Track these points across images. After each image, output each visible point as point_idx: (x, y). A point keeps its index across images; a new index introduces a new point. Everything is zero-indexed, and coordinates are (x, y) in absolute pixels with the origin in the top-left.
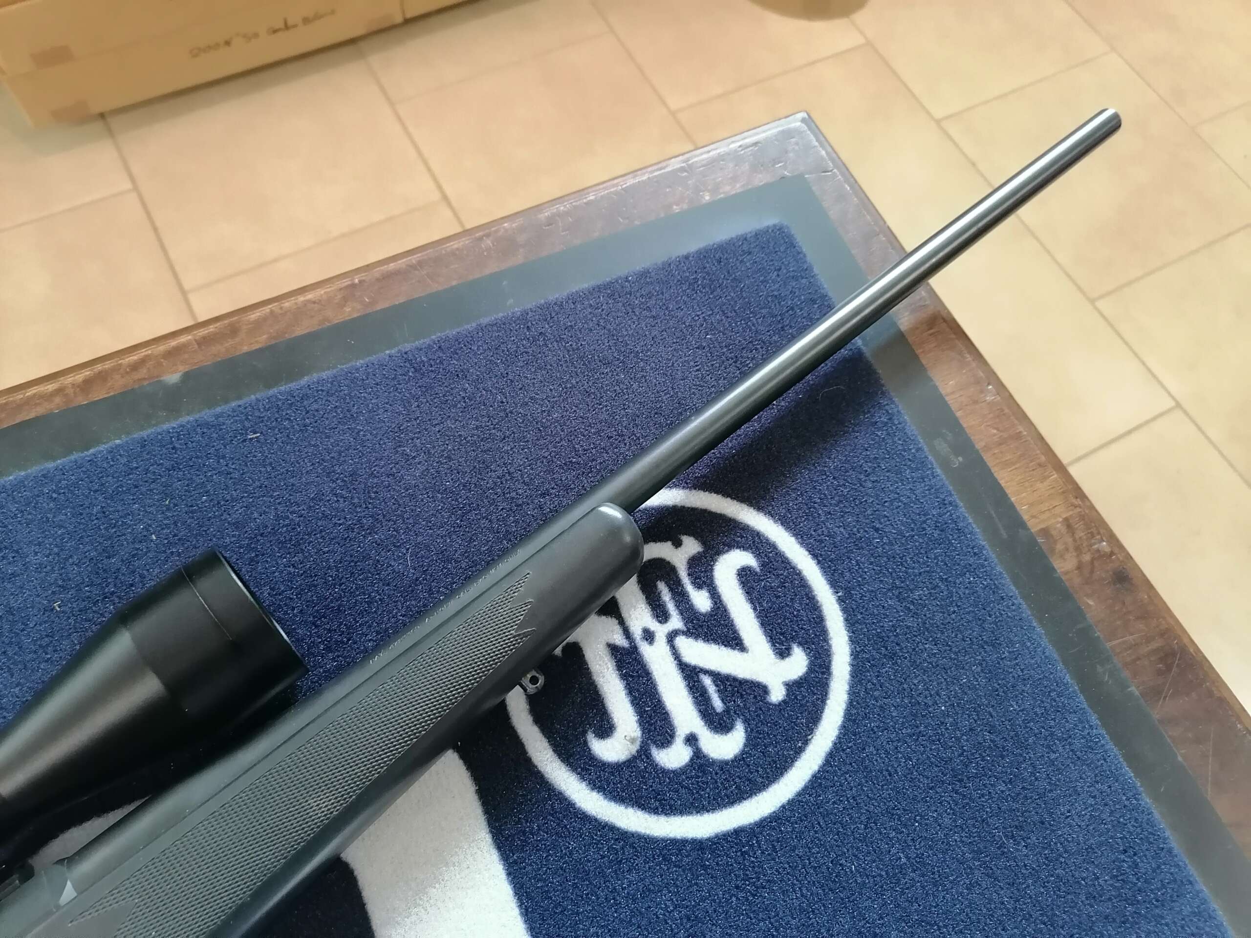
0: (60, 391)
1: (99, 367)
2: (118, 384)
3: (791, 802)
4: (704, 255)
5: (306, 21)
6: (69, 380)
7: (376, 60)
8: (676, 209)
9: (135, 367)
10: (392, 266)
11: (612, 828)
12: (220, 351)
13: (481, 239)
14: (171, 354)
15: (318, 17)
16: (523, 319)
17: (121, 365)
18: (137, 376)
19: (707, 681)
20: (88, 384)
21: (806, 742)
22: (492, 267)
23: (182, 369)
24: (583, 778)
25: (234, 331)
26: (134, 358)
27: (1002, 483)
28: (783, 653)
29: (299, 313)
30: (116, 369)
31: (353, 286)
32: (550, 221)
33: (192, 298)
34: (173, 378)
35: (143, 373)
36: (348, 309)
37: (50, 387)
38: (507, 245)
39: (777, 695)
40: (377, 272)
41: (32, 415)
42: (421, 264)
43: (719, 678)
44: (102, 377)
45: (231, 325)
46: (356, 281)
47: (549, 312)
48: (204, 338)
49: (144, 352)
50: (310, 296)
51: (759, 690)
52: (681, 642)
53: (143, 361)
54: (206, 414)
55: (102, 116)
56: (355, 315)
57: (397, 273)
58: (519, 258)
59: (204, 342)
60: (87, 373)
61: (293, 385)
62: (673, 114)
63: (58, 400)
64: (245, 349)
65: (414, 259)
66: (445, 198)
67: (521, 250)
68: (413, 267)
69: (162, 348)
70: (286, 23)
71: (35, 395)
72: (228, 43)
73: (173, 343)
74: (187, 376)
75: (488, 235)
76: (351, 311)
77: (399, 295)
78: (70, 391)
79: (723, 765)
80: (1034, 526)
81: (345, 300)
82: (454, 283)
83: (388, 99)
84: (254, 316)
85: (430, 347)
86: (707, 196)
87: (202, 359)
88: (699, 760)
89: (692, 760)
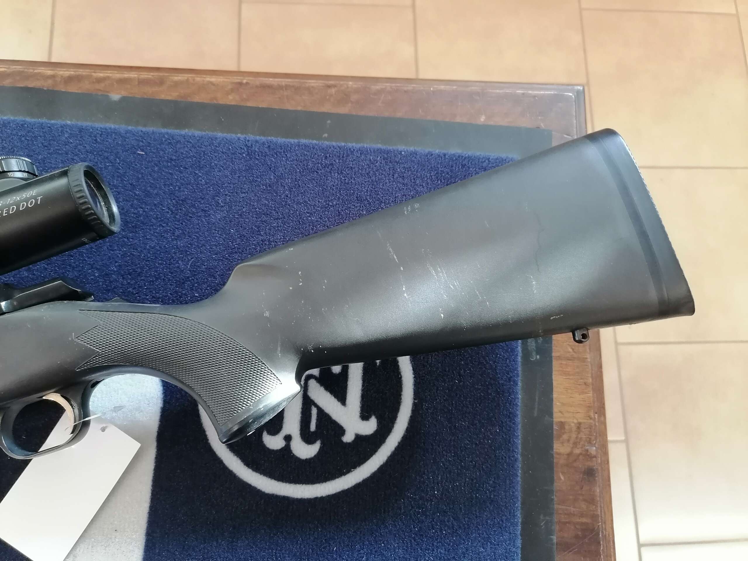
0: (53, 77)
1: (80, 72)
2: (85, 87)
3: (322, 498)
8: (458, 120)
9: (99, 80)
10: (270, 80)
12: (149, 91)
13: (329, 87)
14: (122, 81)
16: (326, 151)
17: (92, 76)
18: (98, 86)
19: (314, 411)
20: (69, 80)
21: (349, 471)
22: (327, 108)
23: (124, 93)
25: (161, 82)
27: (555, 383)
28: (365, 416)
30: (89, 77)
31: (241, 84)
32: (379, 92)
34: (115, 97)
35: (101, 86)
36: (231, 97)
38: (344, 97)
39: (348, 438)
40: (259, 80)
41: (32, 85)
42: (287, 87)
43: (321, 413)
44: (78, 79)
45: (162, 78)
46: (245, 81)
48: (143, 79)
49: (108, 72)
50: (213, 79)
51: (340, 430)
52: (312, 383)
53: (105, 78)
54: (122, 128)
56: (233, 103)
57: (269, 87)
58: (343, 110)
59: (142, 82)
60: (73, 72)
61: (177, 132)
62: (581, 10)
63: (50, 82)
64: (162, 97)
65: (284, 82)
67: (350, 105)
68: (280, 87)
69: (117, 75)
71: (40, 73)
73: (126, 75)
74: (124, 99)
76: (232, 100)
78: (58, 79)
79: (297, 460)
80: (557, 417)
81: (232, 90)
82: (299, 108)
84: (178, 77)
85: (264, 144)
86: (483, 119)
87: (138, 92)
88: (287, 450)
89: (282, 449)
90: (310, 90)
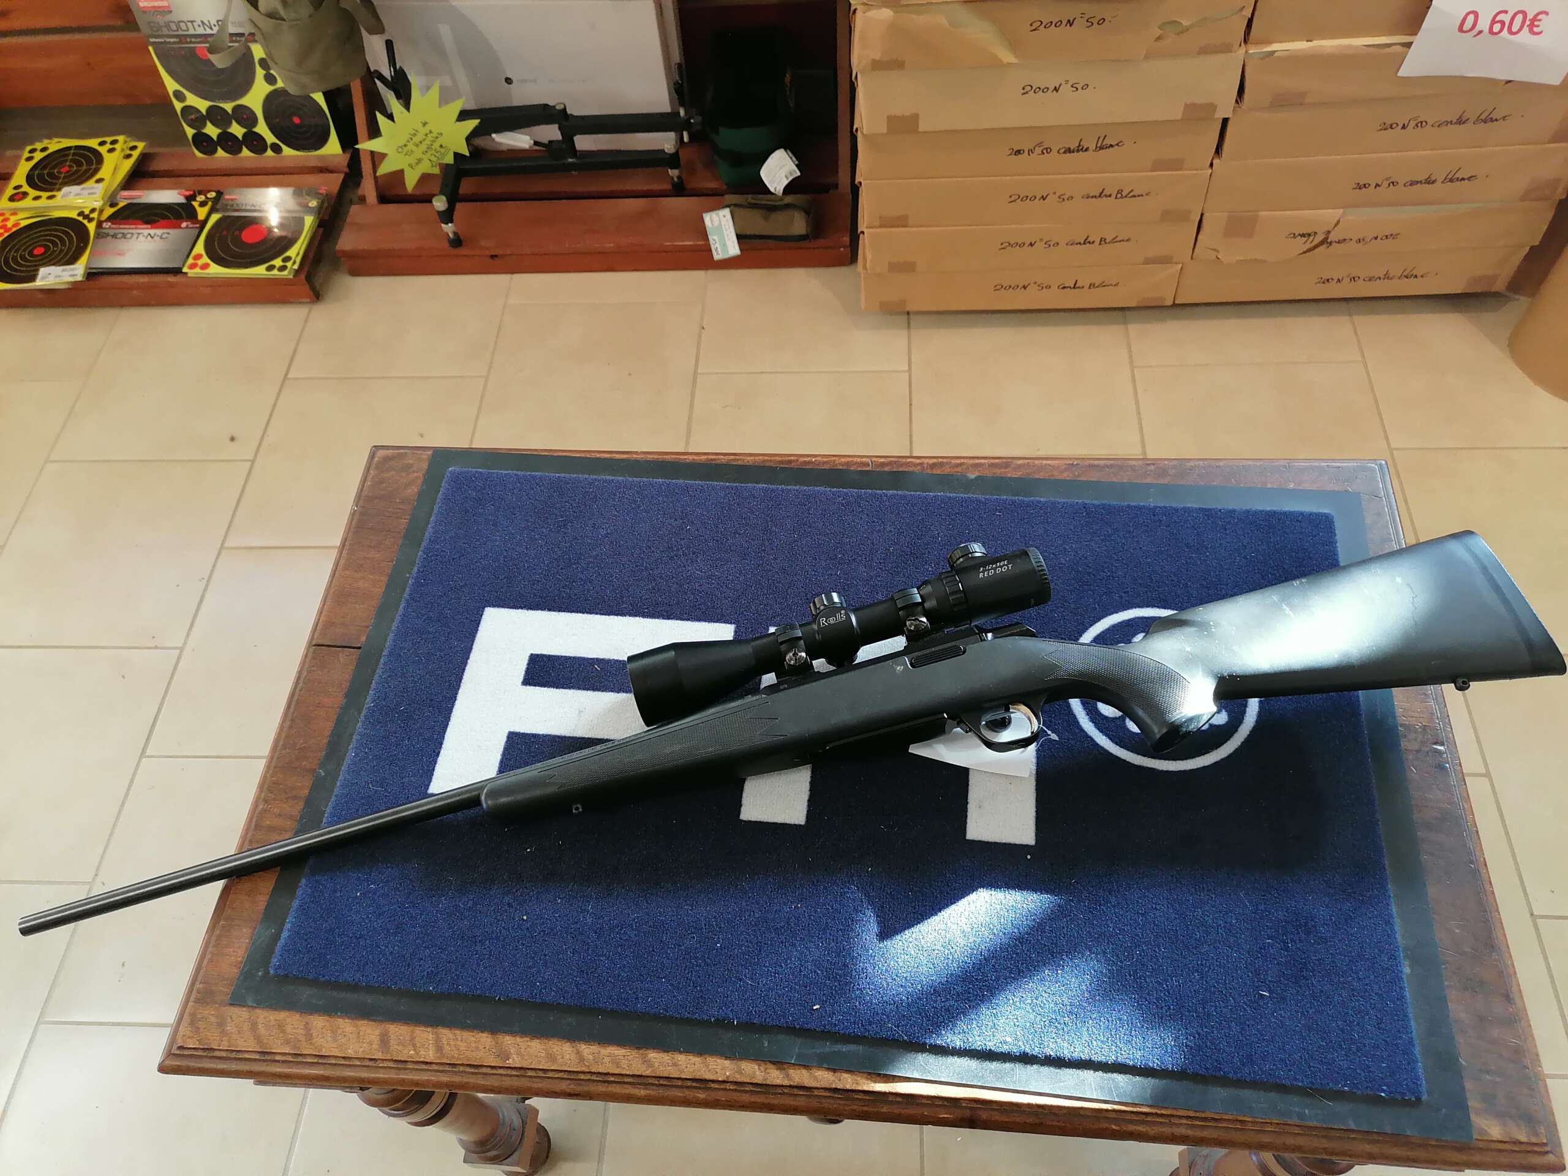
0: (921, 464)
1: (941, 460)
2: (947, 470)
3: (1185, 772)
4: (1272, 514)
5: (1092, 286)
6: (926, 461)
7: (1134, 328)
8: (1269, 486)
9: (957, 466)
10: (1096, 462)
11: (1092, 740)
12: (998, 472)
13: (1149, 465)
14: (976, 466)
15: (1103, 285)
16: (1153, 511)
17: (951, 463)
18: (957, 470)
20: (933, 466)
21: (1207, 752)
22: (1149, 480)
23: (977, 474)
24: (1088, 714)
25: (1007, 465)
26: (958, 461)
29: (1041, 468)
30: (946, 464)
31: (1073, 465)
32: (1192, 469)
34: (972, 476)
35: (959, 469)
36: (1065, 474)
37: (918, 461)
38: (1163, 472)
40: (1087, 463)
41: (906, 470)
42: (1111, 466)
44: (941, 464)
45: (1007, 462)
46: (1075, 463)
47: (1169, 512)
48: (992, 464)
49: (962, 461)
50: (1049, 462)
53: (961, 464)
54: (981, 497)
55: (908, 313)
56: (1068, 479)
57: (1098, 466)
58: (1166, 481)
59: (992, 465)
60: (935, 460)
61: (1025, 499)
62: (1391, 450)
63: (919, 467)
64: (1009, 475)
65: (1109, 463)
67: (1169, 477)
68: (1107, 466)
69: (972, 461)
70: (1075, 285)
72: (1025, 287)
73: (978, 461)
74: (978, 477)
75: (1154, 464)
76: (1065, 476)
77: (1095, 476)
78: (925, 466)
80: (1401, 720)
81: (1066, 470)
82: (1125, 481)
83: (1131, 362)
84: (1020, 462)
85: (1099, 506)
86: (1292, 486)
87: (988, 473)
90: (1133, 468)
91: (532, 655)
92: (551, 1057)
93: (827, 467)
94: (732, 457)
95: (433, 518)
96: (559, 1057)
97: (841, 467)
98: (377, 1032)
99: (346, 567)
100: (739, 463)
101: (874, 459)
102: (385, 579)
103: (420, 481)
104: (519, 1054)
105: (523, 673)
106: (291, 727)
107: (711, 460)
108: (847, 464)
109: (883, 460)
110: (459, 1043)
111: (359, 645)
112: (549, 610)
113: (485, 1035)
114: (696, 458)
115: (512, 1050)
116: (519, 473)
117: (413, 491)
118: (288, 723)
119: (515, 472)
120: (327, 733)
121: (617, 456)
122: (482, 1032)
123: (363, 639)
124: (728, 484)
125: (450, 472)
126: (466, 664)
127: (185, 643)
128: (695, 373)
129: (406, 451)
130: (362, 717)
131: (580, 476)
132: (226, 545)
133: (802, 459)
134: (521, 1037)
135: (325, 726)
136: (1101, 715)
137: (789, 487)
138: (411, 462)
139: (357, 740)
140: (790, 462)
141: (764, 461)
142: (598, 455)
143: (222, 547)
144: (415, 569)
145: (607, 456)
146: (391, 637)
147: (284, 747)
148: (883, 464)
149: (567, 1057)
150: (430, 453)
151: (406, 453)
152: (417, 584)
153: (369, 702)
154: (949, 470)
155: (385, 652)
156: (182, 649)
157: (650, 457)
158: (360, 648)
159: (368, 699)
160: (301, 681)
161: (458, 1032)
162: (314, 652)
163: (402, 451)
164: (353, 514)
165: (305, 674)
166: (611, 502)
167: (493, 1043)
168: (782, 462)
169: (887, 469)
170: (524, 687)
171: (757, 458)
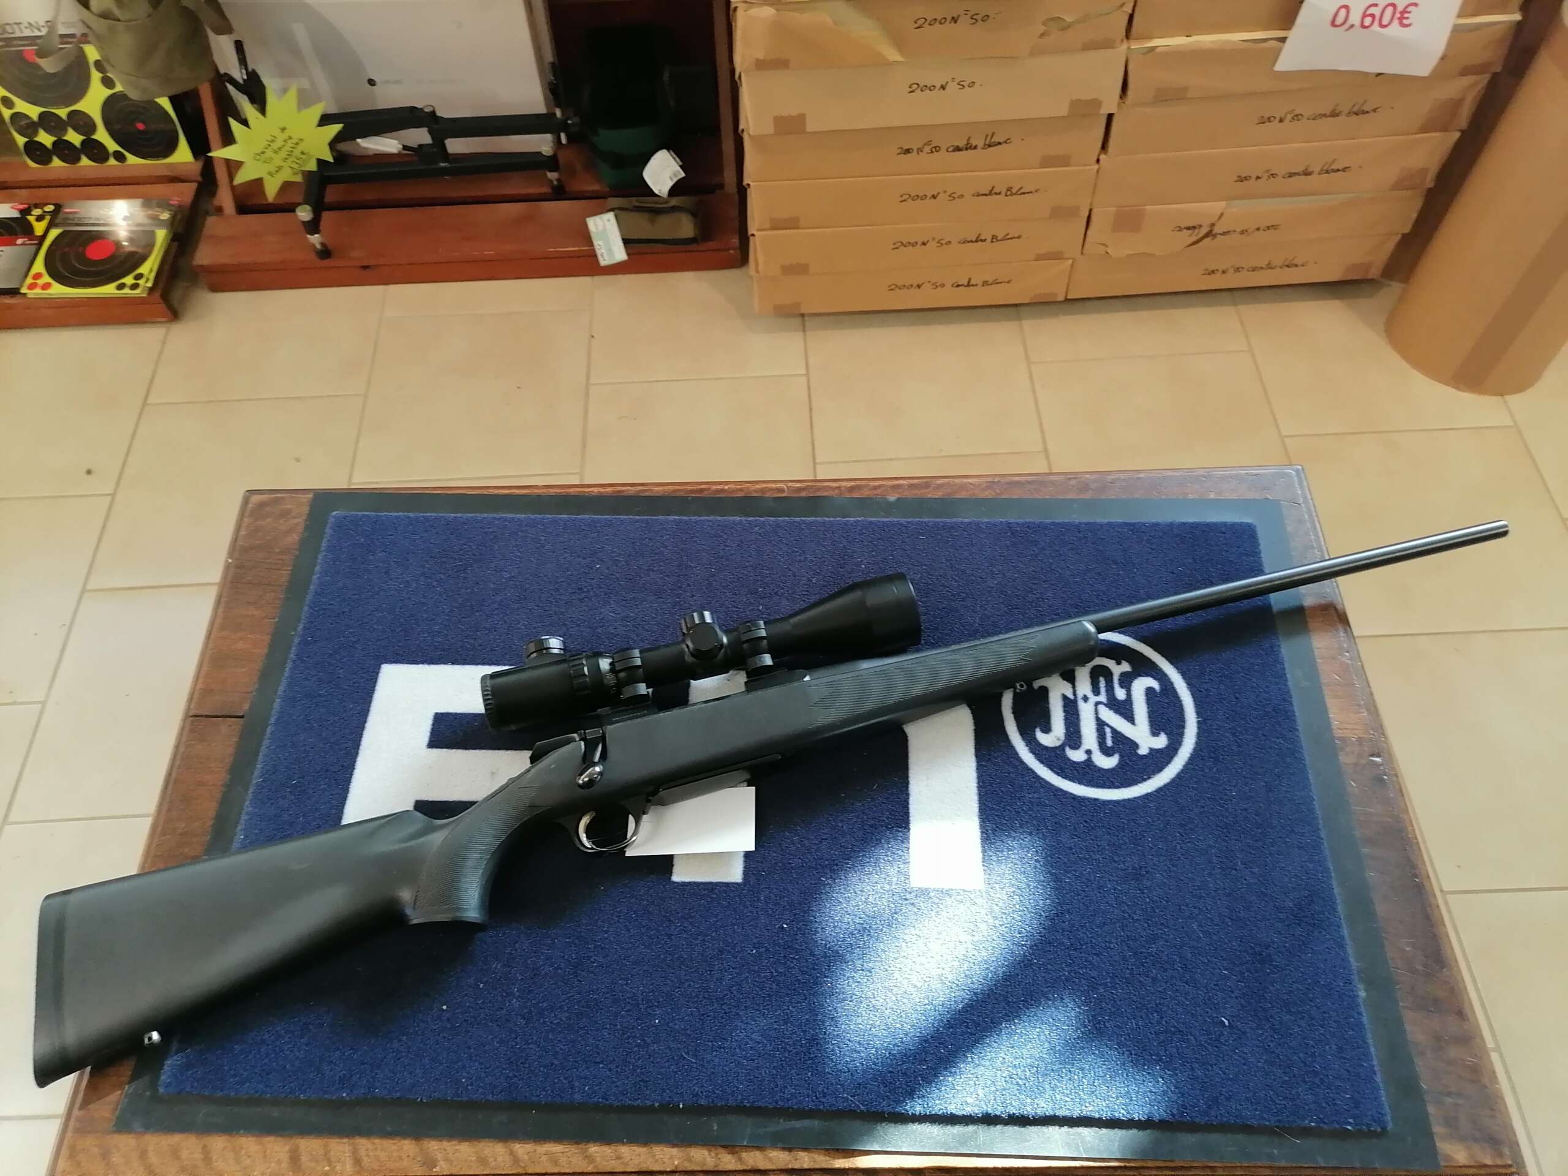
0: (839, 488)
1: (859, 483)
2: (866, 493)
3: (1129, 800)
4: (1195, 526)
5: (985, 283)
6: (844, 484)
7: (1029, 325)
8: (1190, 496)
9: (875, 488)
10: (1017, 479)
11: (1033, 772)
12: (918, 493)
13: (1070, 479)
14: (895, 487)
15: (996, 282)
16: (1078, 527)
17: (870, 485)
18: (875, 492)
19: (1108, 730)
20: (851, 489)
21: (1149, 778)
22: (1071, 496)
23: (898, 496)
24: (1027, 746)
25: (927, 485)
26: (876, 483)
27: (1329, 705)
28: (1155, 733)
29: (963, 487)
30: (865, 486)
31: (993, 482)
32: (1113, 482)
33: (818, 467)
34: (892, 498)
35: (878, 491)
37: (835, 485)
38: (1085, 487)
39: (1143, 751)
40: (1009, 479)
41: (824, 495)
42: (1032, 482)
43: (1114, 731)
44: (859, 487)
45: (926, 482)
46: (996, 480)
47: (1092, 527)
48: (912, 485)
49: (880, 483)
50: (970, 480)
51: (1135, 745)
52: (1101, 708)
53: (880, 486)
54: (903, 520)
55: (803, 315)
56: (989, 497)
57: (1019, 482)
58: (1088, 495)
59: (911, 486)
60: (852, 484)
61: (948, 520)
62: (1282, 437)
63: (836, 491)
64: (930, 496)
66: (1046, 450)
67: (1090, 492)
68: (1028, 482)
69: (891, 483)
70: (969, 282)
72: (919, 286)
73: (896, 482)
74: (898, 499)
75: (1075, 478)
76: (988, 494)
77: (1016, 494)
78: (843, 489)
79: (1100, 770)
80: (1337, 733)
81: (987, 488)
82: (1047, 497)
83: (1027, 358)
84: (939, 482)
85: (1023, 524)
86: (1212, 496)
87: (908, 494)
88: (1089, 762)
89: (1085, 761)
90: (1053, 483)
91: (436, 714)
92: (483, 1161)
93: (740, 495)
94: (640, 488)
95: (318, 568)
96: (491, 1160)
97: (755, 495)
98: (287, 1148)
99: (223, 627)
100: (647, 494)
101: (790, 484)
102: (267, 638)
103: (301, 528)
104: (446, 1160)
105: (428, 734)
106: (169, 810)
107: (618, 491)
108: (762, 490)
109: (798, 485)
110: (378, 1153)
111: (241, 714)
112: (453, 664)
113: (406, 1142)
114: (602, 490)
115: (439, 1156)
116: (411, 515)
117: (294, 538)
118: (165, 808)
119: (406, 514)
120: (212, 813)
121: (517, 492)
122: (405, 1139)
123: (246, 706)
124: (638, 517)
125: (334, 517)
126: (363, 728)
127: (48, 695)
128: (588, 385)
129: (283, 495)
130: (250, 796)
131: (478, 515)
132: (88, 587)
133: (714, 487)
134: (449, 1142)
135: (209, 808)
136: (1040, 745)
137: (702, 518)
138: (289, 506)
139: (246, 820)
140: (702, 491)
141: (675, 491)
142: (496, 492)
143: (84, 591)
144: (301, 627)
145: (506, 492)
146: (277, 704)
147: (163, 833)
148: (800, 490)
149: (500, 1159)
150: (311, 496)
151: (283, 498)
152: (304, 643)
153: (256, 779)
154: (867, 493)
155: (273, 720)
156: (43, 704)
157: (552, 491)
158: (242, 717)
159: (257, 773)
160: (178, 757)
161: (377, 1141)
162: (192, 722)
163: (279, 495)
164: (227, 567)
165: (182, 749)
166: (513, 542)
167: (418, 1150)
168: (692, 491)
169: (804, 494)
170: (430, 749)
171: (666, 488)
